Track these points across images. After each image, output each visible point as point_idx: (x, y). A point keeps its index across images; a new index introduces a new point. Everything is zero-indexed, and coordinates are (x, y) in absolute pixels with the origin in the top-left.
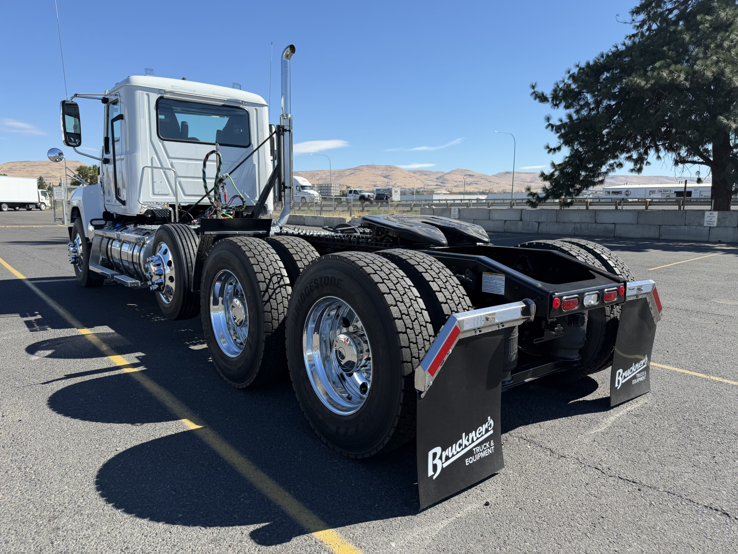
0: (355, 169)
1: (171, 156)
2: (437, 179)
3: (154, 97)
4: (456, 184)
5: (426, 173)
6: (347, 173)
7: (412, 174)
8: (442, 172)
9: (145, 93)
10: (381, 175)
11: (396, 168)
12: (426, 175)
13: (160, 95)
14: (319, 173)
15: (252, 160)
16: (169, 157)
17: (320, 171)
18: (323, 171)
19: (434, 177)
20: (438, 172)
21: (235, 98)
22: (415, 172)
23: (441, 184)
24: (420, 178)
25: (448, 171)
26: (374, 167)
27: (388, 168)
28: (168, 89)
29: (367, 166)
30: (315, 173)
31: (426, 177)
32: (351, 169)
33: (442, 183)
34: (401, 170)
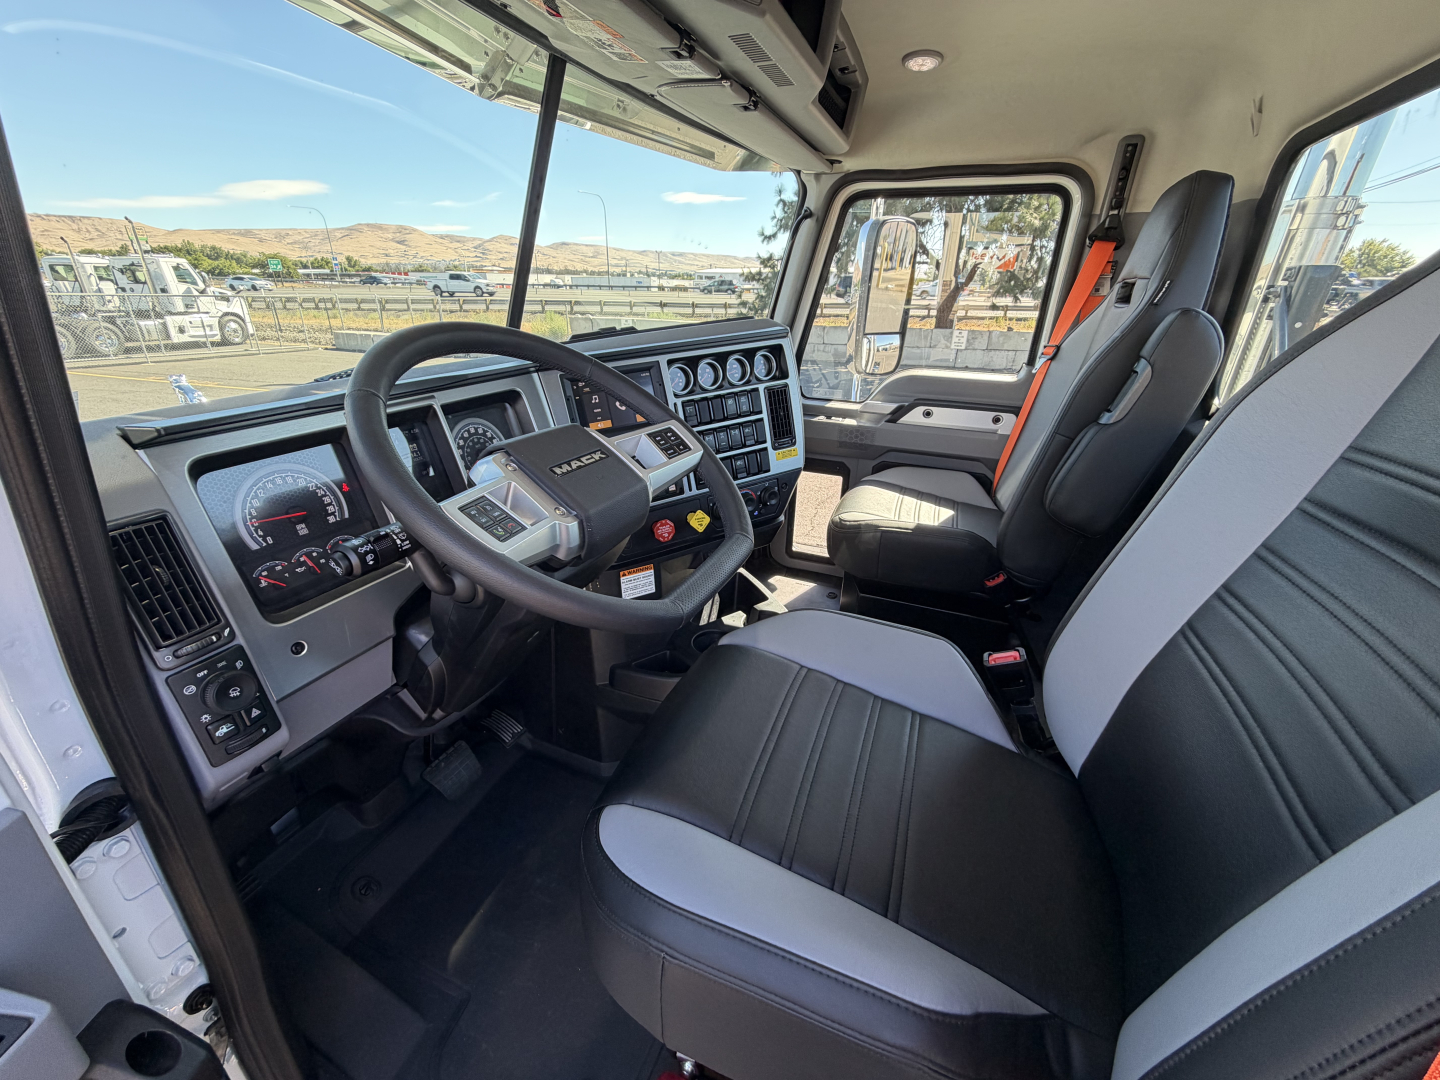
0: (350, 229)
2: (475, 248)
4: (501, 256)
5: (458, 239)
6: (339, 235)
7: (441, 241)
8: (480, 239)
10: (393, 240)
11: (415, 230)
12: (458, 242)
14: (290, 233)
17: (291, 229)
18: (296, 230)
19: (470, 245)
20: (474, 239)
22: (442, 237)
23: (481, 255)
24: (451, 245)
25: (488, 238)
26: (380, 227)
27: (401, 229)
29: (368, 225)
30: (283, 233)
31: (458, 245)
32: (342, 229)
33: (483, 253)
34: (422, 234)
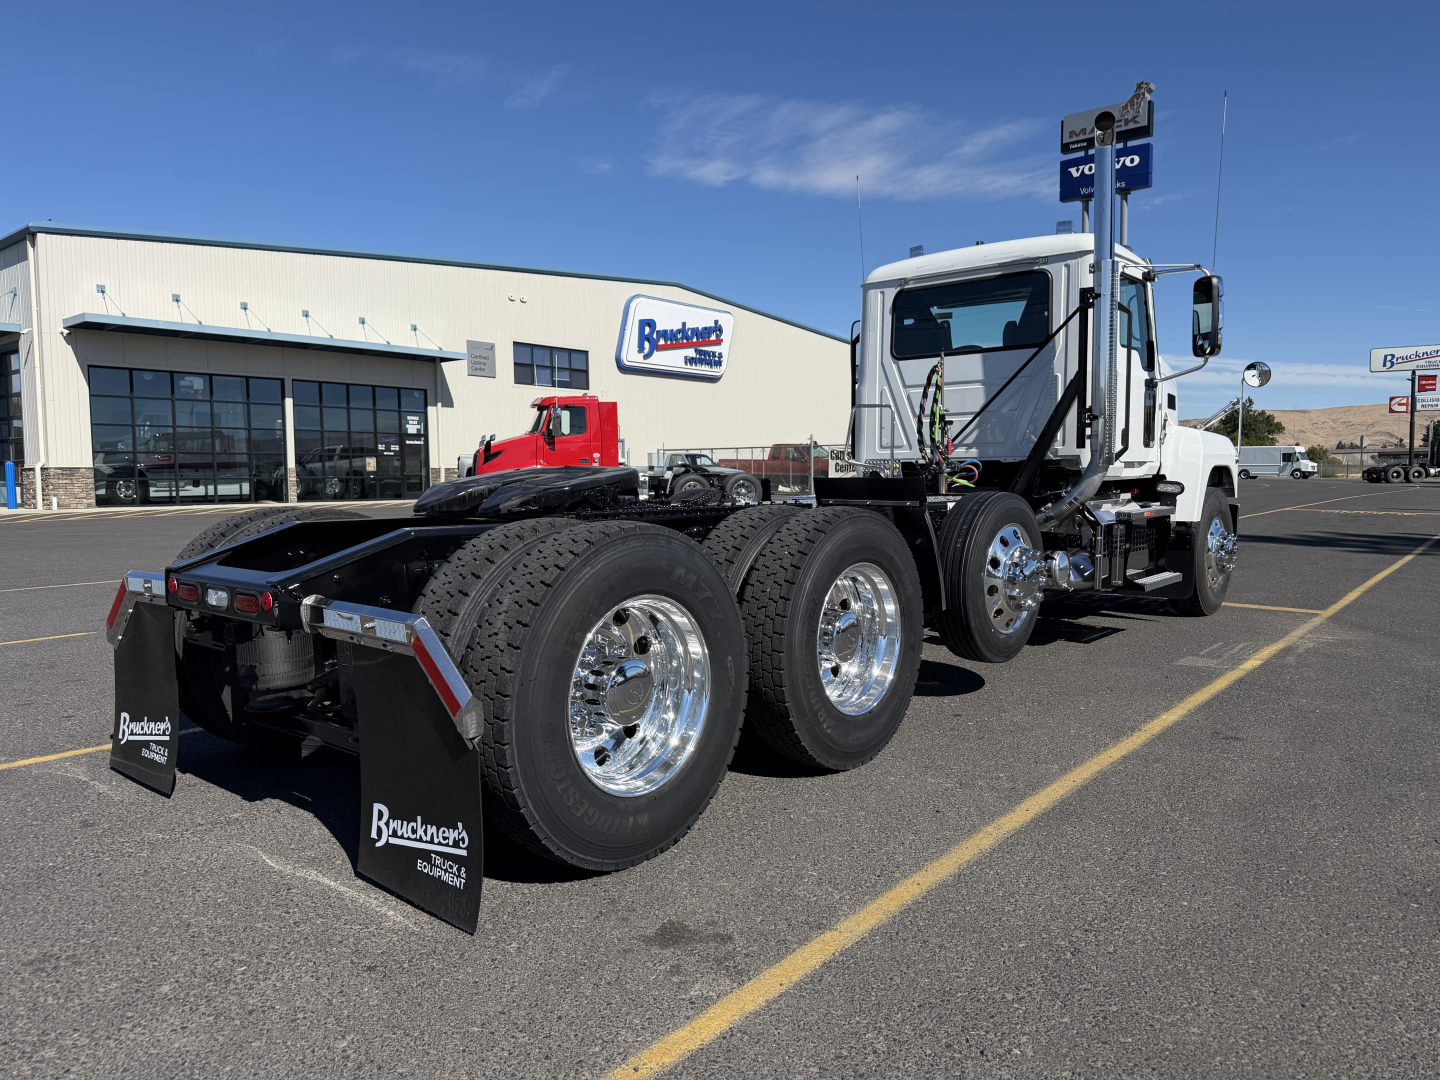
1: (907, 384)
3: (891, 293)
9: (879, 291)
13: (898, 289)
15: (1052, 369)
16: (905, 386)
21: (1025, 256)
28: (909, 276)
